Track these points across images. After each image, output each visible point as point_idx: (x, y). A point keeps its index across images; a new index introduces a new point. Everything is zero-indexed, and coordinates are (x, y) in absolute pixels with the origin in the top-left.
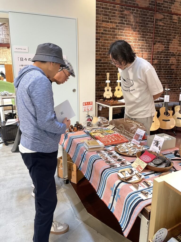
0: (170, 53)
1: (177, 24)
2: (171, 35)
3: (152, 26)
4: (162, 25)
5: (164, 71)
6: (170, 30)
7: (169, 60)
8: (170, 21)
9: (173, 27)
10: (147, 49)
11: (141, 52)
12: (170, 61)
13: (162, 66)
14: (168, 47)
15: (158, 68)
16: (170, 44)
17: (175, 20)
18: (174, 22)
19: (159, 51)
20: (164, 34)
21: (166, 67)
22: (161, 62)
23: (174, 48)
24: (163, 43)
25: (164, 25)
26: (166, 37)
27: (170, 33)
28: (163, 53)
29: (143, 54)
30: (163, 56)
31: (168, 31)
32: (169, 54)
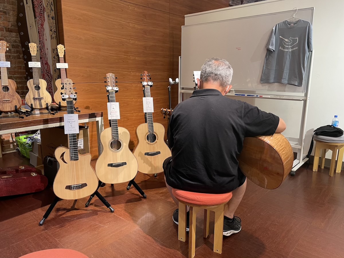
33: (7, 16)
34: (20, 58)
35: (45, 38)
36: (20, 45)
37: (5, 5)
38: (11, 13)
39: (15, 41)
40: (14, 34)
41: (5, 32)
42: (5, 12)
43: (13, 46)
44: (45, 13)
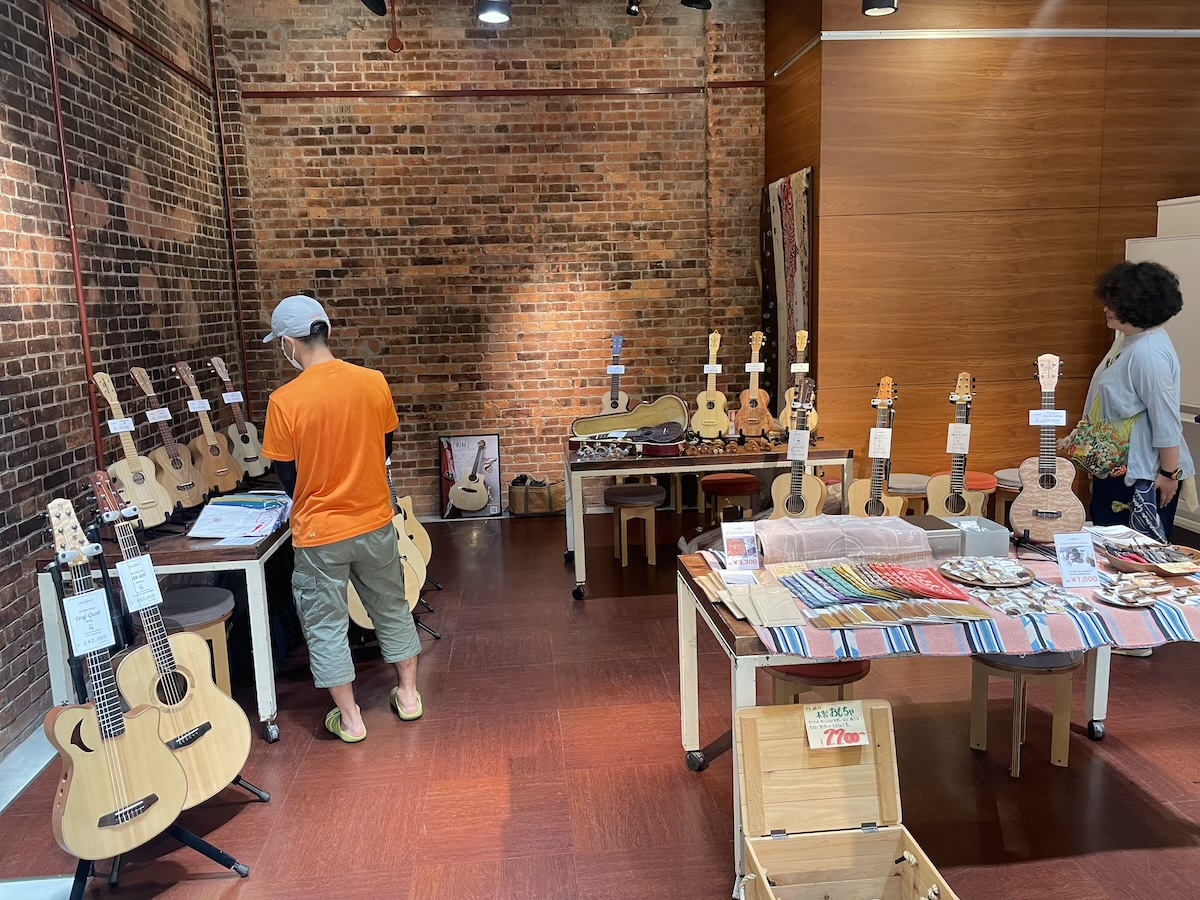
0: (133, 242)
1: (127, 85)
2: (115, 142)
3: (43, 71)
4: (79, 75)
5: (132, 345)
6: (111, 112)
7: (134, 282)
8: (103, 62)
9: (117, 101)
10: (47, 213)
11: (23, 233)
12: (140, 288)
13: (118, 318)
14: (121, 211)
15: (108, 333)
16: (122, 191)
17: (119, 62)
18: (115, 73)
19: (92, 228)
20: (92, 132)
21: (133, 324)
22: (110, 295)
23: (139, 215)
24: (101, 185)
25: (86, 78)
26: (103, 152)
27: (112, 133)
28: (110, 245)
29: (33, 245)
30: (113, 260)
31: (106, 116)
32: (129, 247)
33: (742, 257)
36: (760, 307)
37: (740, 238)
39: (751, 302)
40: (750, 289)
41: (735, 287)
42: (739, 252)
43: (747, 311)
44: (798, 257)
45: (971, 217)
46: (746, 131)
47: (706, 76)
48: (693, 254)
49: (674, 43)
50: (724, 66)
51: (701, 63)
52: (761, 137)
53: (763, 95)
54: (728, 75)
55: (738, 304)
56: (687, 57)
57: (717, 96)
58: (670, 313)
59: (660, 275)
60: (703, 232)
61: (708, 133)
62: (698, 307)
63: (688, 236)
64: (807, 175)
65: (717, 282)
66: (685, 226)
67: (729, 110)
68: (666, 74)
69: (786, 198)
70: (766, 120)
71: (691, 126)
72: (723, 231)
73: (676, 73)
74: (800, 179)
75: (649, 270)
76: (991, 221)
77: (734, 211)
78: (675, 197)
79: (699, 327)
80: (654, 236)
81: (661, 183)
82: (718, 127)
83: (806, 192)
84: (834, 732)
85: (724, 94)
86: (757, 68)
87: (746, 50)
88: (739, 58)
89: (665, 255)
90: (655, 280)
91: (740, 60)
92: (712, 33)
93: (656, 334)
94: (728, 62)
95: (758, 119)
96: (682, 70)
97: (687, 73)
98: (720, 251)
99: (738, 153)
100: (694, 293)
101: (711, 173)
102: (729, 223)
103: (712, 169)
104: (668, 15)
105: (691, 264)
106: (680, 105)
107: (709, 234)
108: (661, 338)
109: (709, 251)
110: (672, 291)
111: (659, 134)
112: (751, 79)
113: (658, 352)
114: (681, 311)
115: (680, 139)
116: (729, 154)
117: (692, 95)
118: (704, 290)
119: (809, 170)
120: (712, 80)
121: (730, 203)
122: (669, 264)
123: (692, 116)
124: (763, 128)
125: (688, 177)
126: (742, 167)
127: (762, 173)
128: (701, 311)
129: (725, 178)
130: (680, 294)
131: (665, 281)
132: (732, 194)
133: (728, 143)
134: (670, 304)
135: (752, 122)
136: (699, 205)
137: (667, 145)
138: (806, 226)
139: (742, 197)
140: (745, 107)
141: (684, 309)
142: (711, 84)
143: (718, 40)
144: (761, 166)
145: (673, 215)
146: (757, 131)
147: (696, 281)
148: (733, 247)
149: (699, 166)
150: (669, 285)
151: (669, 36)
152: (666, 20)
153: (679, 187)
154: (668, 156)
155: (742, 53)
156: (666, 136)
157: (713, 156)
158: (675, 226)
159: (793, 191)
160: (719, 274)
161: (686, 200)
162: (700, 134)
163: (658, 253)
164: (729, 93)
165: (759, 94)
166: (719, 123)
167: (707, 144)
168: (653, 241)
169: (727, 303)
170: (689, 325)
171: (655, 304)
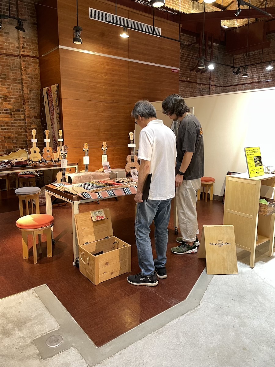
33: (35, 110)
34: (41, 133)
35: (54, 123)
37: (34, 104)
38: (37, 108)
40: (39, 120)
41: (34, 119)
42: (34, 108)
44: (54, 110)
45: (101, 103)
46: (34, 71)
47: (20, 52)
48: (19, 107)
49: (8, 40)
50: (26, 50)
51: (18, 48)
52: (39, 74)
53: (39, 61)
54: (27, 53)
55: (35, 124)
56: (13, 45)
57: (24, 59)
58: (12, 126)
59: (8, 113)
60: (22, 101)
61: (21, 70)
62: (22, 124)
63: (17, 102)
64: (57, 86)
65: (28, 117)
66: (15, 98)
67: (28, 64)
68: (6, 49)
69: (50, 93)
70: (40, 69)
71: (15, 67)
72: (29, 101)
73: (9, 49)
74: (54, 87)
75: (4, 112)
76: (105, 104)
77: (32, 95)
78: (12, 89)
79: (23, 131)
80: (5, 101)
81: (6, 84)
82: (25, 69)
83: (57, 91)
84: (98, 217)
85: (26, 59)
86: (36, 53)
87: (33, 47)
88: (30, 48)
89: (9, 107)
90: (6, 115)
91: (31, 49)
92: (21, 39)
93: (8, 132)
94: (27, 49)
95: (37, 68)
96: (11, 49)
97: (13, 50)
98: (28, 107)
99: (32, 78)
100: (20, 120)
101: (24, 83)
102: (31, 99)
103: (24, 81)
104: (6, 31)
105: (19, 111)
106: (11, 60)
107: (24, 102)
108: (9, 134)
109: (24, 107)
110: (12, 119)
111: (5, 68)
112: (34, 56)
113: (9, 138)
114: (16, 125)
115: (12, 70)
116: (29, 78)
117: (15, 57)
118: (23, 119)
119: (57, 85)
120: (22, 54)
121: (30, 93)
122: (11, 110)
123: (16, 64)
124: (39, 71)
125: (16, 83)
126: (33, 82)
127: (40, 85)
128: (23, 126)
129: (28, 85)
130: (15, 120)
131: (10, 116)
132: (31, 90)
133: (28, 74)
134: (12, 123)
135: (36, 69)
136: (20, 92)
137: (8, 72)
138: (57, 101)
139: (34, 91)
140: (33, 64)
141: (17, 125)
142: (22, 55)
143: (23, 42)
144: (39, 82)
145: (11, 95)
146: (37, 72)
147: (20, 116)
148: (32, 106)
149: (19, 80)
150: (11, 117)
151: (7, 38)
152: (5, 33)
153: (13, 86)
154: (8, 75)
155: (31, 47)
156: (7, 69)
157: (24, 77)
158: (12, 98)
159: (52, 90)
160: (28, 114)
161: (16, 90)
162: (19, 70)
163: (7, 106)
164: (28, 59)
165: (37, 61)
166: (25, 67)
167: (21, 74)
168: (5, 102)
169: (32, 123)
170: (19, 130)
171: (7, 123)
